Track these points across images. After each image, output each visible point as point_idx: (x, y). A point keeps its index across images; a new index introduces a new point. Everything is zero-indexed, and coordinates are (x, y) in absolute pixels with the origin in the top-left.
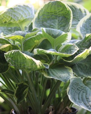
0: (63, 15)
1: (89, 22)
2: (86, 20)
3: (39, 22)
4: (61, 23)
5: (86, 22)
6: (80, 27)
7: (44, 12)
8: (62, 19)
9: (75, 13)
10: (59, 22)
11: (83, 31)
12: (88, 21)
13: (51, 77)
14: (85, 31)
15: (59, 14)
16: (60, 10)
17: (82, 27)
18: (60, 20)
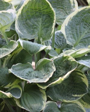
0: (47, 13)
1: (76, 20)
2: (73, 18)
3: (22, 19)
4: (44, 23)
5: (72, 20)
6: (65, 26)
7: (28, 8)
8: (46, 19)
9: (64, 3)
10: (43, 22)
11: (68, 31)
12: (75, 18)
13: (23, 108)
14: (70, 30)
15: (43, 12)
16: (45, 8)
17: (68, 26)
18: (44, 19)
